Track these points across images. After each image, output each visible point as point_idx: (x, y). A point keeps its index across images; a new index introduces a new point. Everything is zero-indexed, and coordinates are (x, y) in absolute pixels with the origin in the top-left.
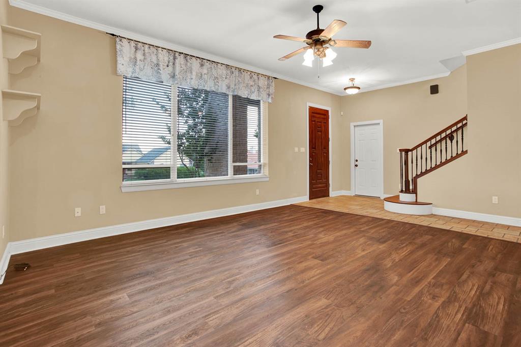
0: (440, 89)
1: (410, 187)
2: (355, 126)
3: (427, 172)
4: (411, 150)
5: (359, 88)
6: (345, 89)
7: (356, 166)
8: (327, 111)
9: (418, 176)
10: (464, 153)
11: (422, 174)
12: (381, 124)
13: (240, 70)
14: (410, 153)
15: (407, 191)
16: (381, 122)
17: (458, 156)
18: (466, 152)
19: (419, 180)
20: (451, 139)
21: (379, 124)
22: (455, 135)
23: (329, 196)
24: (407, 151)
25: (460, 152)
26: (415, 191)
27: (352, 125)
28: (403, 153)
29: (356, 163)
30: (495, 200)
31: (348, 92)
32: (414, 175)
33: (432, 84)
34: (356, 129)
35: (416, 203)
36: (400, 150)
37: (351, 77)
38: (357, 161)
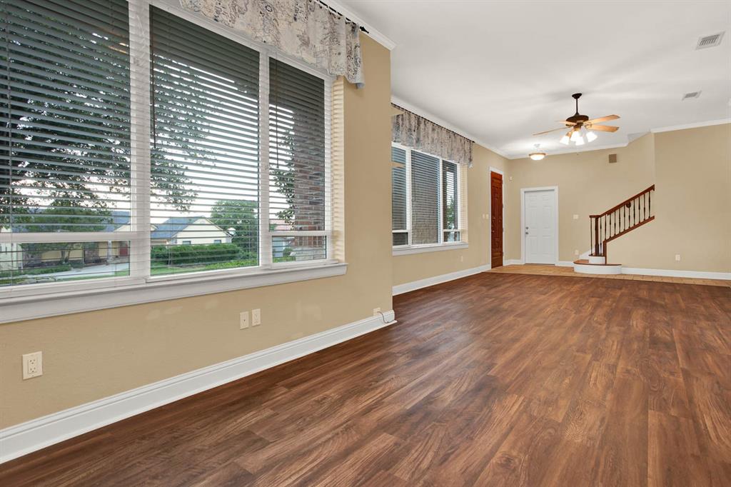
0: (619, 158)
1: (600, 250)
2: (525, 192)
3: (616, 236)
4: (600, 216)
5: (544, 154)
6: (530, 155)
7: (527, 233)
8: (501, 176)
9: (606, 241)
10: (651, 218)
11: (611, 239)
12: (557, 191)
13: (455, 134)
14: (599, 219)
15: (597, 254)
16: (556, 188)
17: (645, 221)
18: (653, 218)
19: (608, 244)
20: (629, 206)
21: (553, 190)
22: (632, 202)
23: (502, 265)
24: (597, 217)
25: (647, 218)
26: (605, 255)
27: (522, 191)
28: (594, 219)
29: (527, 231)
30: (678, 258)
31: (535, 158)
32: (603, 240)
33: (611, 154)
34: (527, 195)
35: (606, 264)
36: (591, 217)
37: (537, 143)
38: (527, 228)
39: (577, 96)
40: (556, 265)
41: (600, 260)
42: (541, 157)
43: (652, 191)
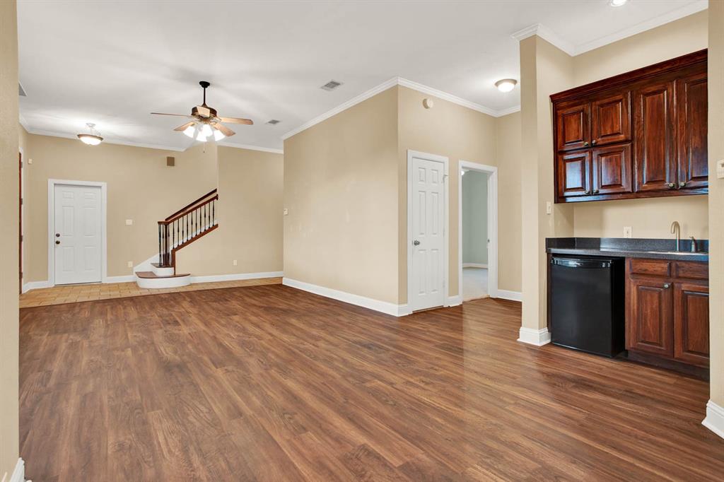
0: (176, 162)
1: (168, 260)
2: (55, 184)
5: (101, 139)
6: (79, 135)
7: (58, 243)
9: (174, 250)
10: (215, 227)
11: (179, 247)
12: (105, 188)
15: (166, 265)
16: (104, 185)
17: (210, 229)
18: (217, 226)
19: (177, 253)
21: (100, 187)
25: (211, 226)
26: (173, 265)
27: (51, 182)
29: (57, 239)
31: (85, 140)
32: (171, 248)
33: (169, 156)
34: (58, 188)
35: (175, 276)
36: (160, 223)
37: (92, 121)
38: (58, 235)
39: (205, 85)
40: (103, 282)
41: (168, 271)
42: (96, 142)
43: (215, 200)
